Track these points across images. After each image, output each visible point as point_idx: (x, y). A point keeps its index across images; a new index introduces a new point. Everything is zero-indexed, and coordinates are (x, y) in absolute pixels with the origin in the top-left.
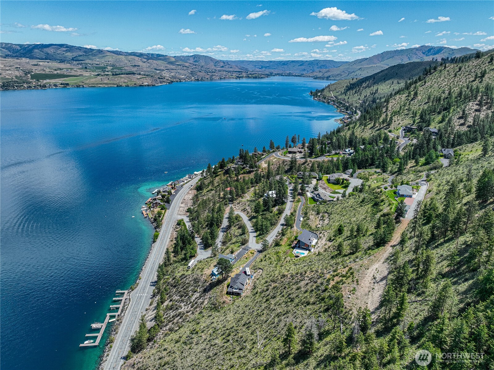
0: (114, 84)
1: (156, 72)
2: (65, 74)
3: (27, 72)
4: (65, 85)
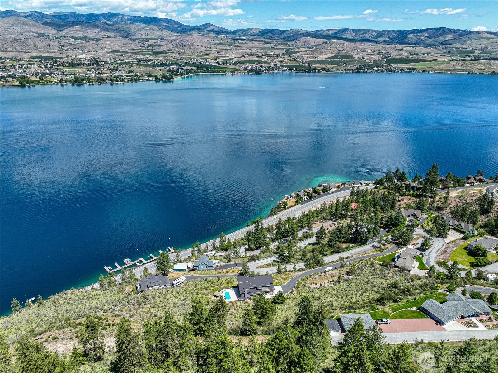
0: (466, 71)
2: (420, 58)
3: (385, 57)
4: (411, 70)
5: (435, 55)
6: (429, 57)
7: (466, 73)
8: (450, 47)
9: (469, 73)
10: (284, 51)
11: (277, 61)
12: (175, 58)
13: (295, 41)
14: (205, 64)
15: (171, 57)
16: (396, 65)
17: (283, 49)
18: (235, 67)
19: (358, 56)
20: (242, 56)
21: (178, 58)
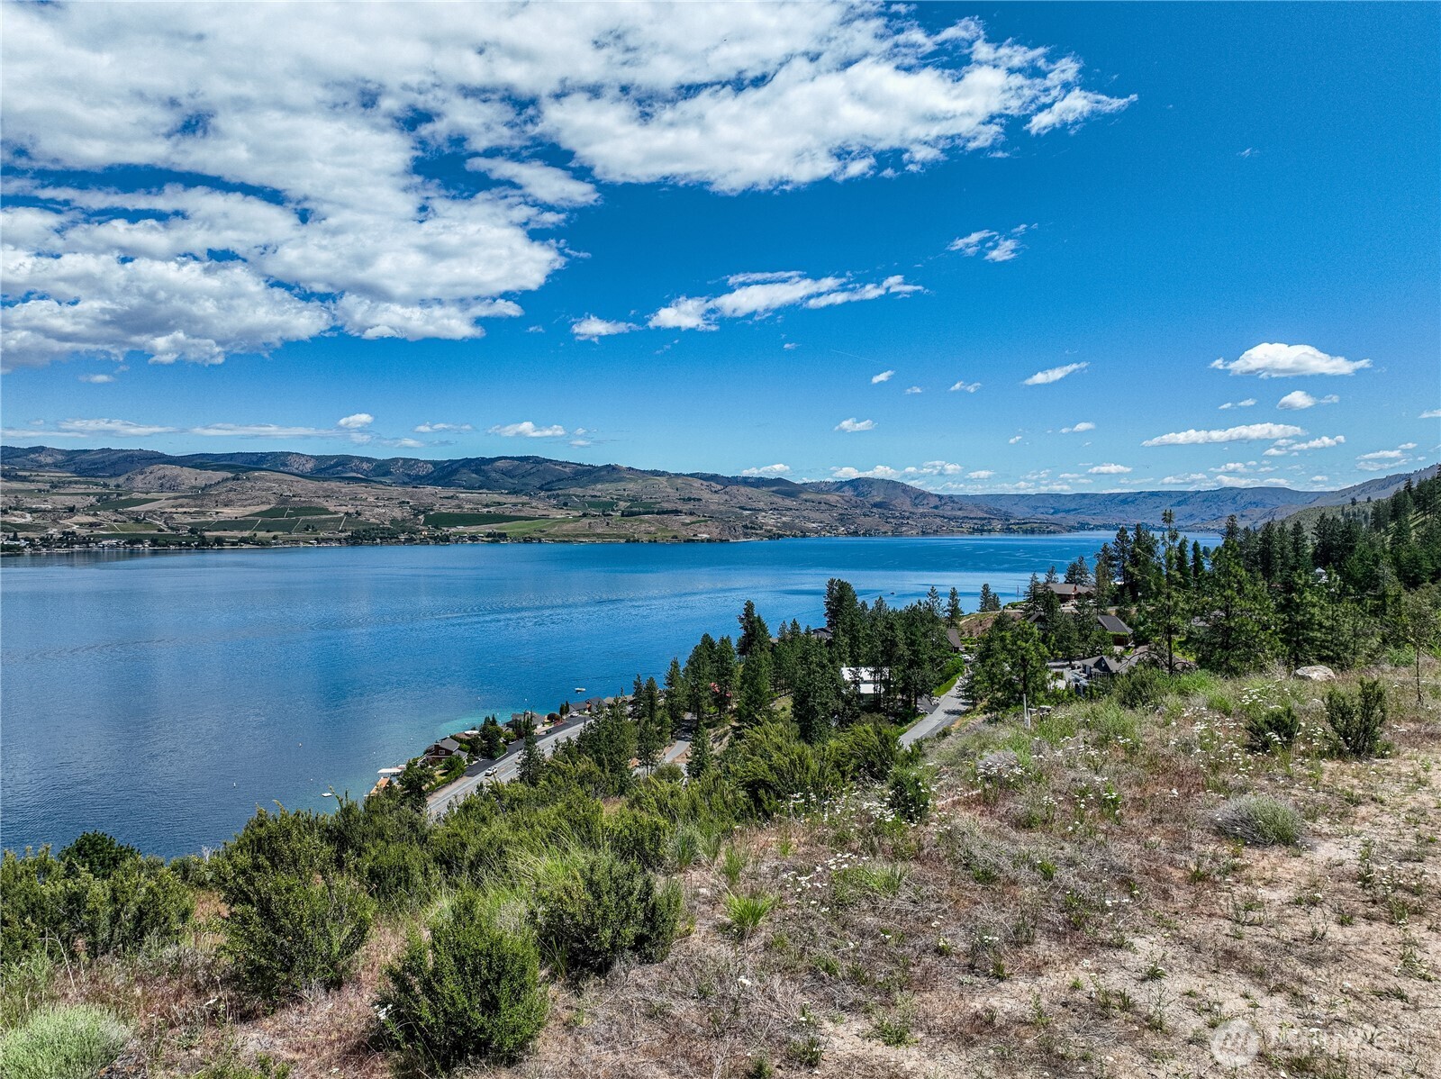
0: (619, 536)
1: (742, 514)
2: (507, 513)
3: (420, 511)
4: (497, 538)
5: (540, 507)
6: (527, 512)
7: (623, 541)
8: (564, 495)
9: (628, 541)
10: (92, 500)
11: (73, 524)
13: (126, 476)
16: (453, 530)
17: (88, 495)
19: (344, 509)
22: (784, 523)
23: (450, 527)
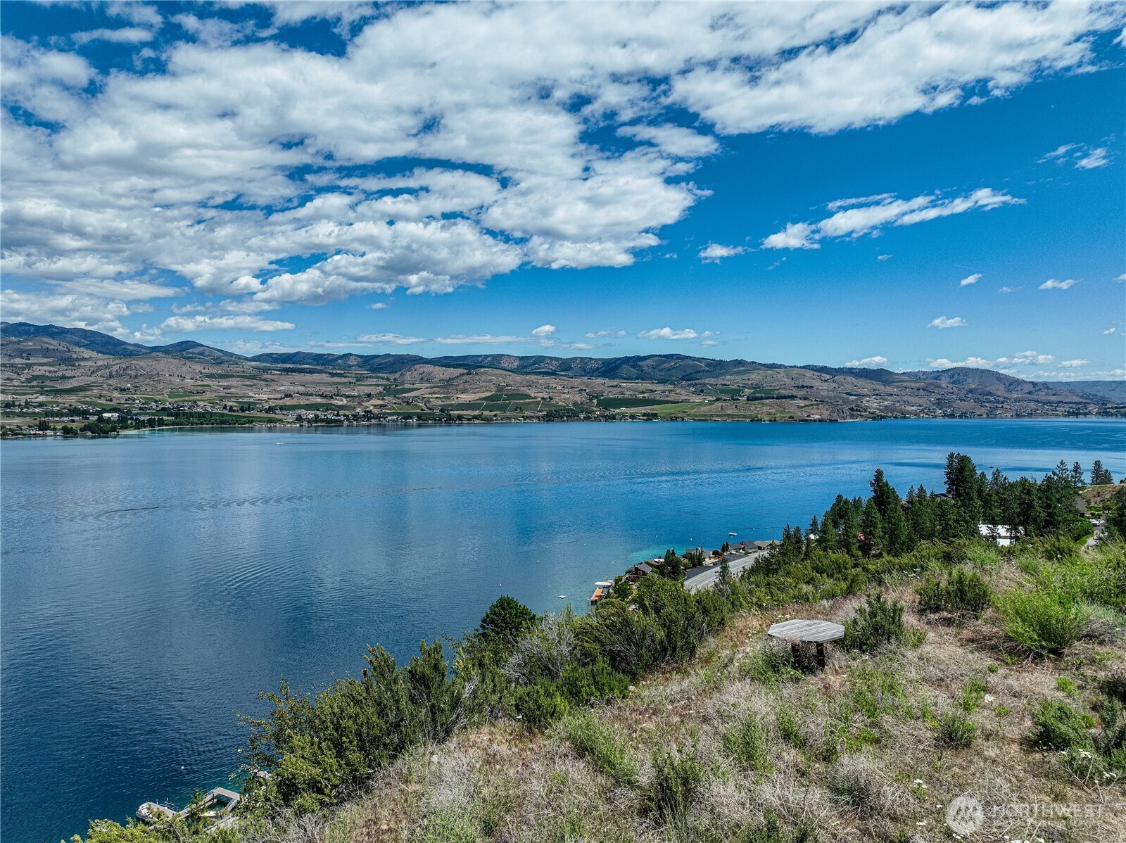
0: (745, 417)
1: (848, 399)
2: (658, 398)
3: (593, 397)
4: (650, 417)
5: (682, 393)
6: (672, 397)
7: (748, 420)
8: (701, 384)
9: (752, 420)
10: (381, 389)
11: (371, 405)
12: (111, 400)
13: (400, 373)
14: (194, 410)
15: (100, 396)
16: (618, 411)
17: (378, 385)
18: (271, 415)
19: (541, 395)
20: (286, 396)
21: (119, 399)
22: (886, 406)
23: (616, 408)
